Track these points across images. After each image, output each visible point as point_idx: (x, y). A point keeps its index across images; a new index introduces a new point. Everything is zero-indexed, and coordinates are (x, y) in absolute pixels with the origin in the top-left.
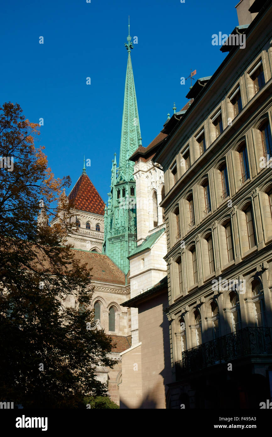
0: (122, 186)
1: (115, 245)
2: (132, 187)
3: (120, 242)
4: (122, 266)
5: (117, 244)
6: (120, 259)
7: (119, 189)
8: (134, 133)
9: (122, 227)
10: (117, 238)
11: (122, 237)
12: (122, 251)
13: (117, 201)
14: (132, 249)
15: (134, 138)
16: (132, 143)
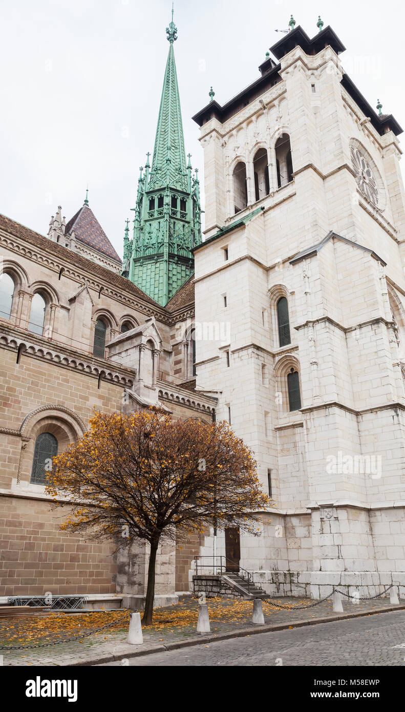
0: (158, 194)
1: (145, 268)
2: (174, 197)
3: (154, 264)
4: (156, 297)
5: (149, 266)
6: (153, 287)
7: (152, 198)
8: (176, 135)
9: (158, 243)
10: (150, 258)
11: (157, 257)
12: (157, 276)
13: (149, 213)
14: (173, 275)
15: (177, 141)
16: (173, 145)
